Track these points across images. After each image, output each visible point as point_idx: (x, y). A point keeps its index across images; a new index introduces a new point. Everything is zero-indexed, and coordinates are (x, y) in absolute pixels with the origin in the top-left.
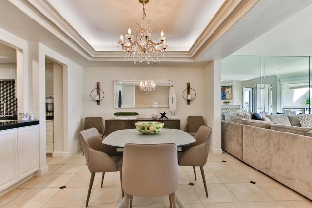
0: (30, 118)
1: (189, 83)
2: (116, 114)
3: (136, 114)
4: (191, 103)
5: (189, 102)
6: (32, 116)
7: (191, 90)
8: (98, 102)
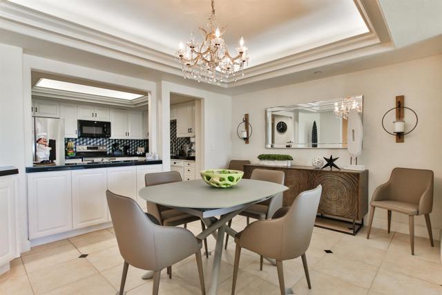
0: (154, 157)
1: (402, 97)
2: (262, 157)
3: (287, 158)
4: (406, 139)
5: (400, 136)
6: (157, 155)
7: (407, 112)
8: (246, 140)
